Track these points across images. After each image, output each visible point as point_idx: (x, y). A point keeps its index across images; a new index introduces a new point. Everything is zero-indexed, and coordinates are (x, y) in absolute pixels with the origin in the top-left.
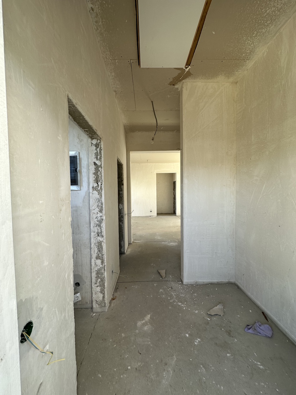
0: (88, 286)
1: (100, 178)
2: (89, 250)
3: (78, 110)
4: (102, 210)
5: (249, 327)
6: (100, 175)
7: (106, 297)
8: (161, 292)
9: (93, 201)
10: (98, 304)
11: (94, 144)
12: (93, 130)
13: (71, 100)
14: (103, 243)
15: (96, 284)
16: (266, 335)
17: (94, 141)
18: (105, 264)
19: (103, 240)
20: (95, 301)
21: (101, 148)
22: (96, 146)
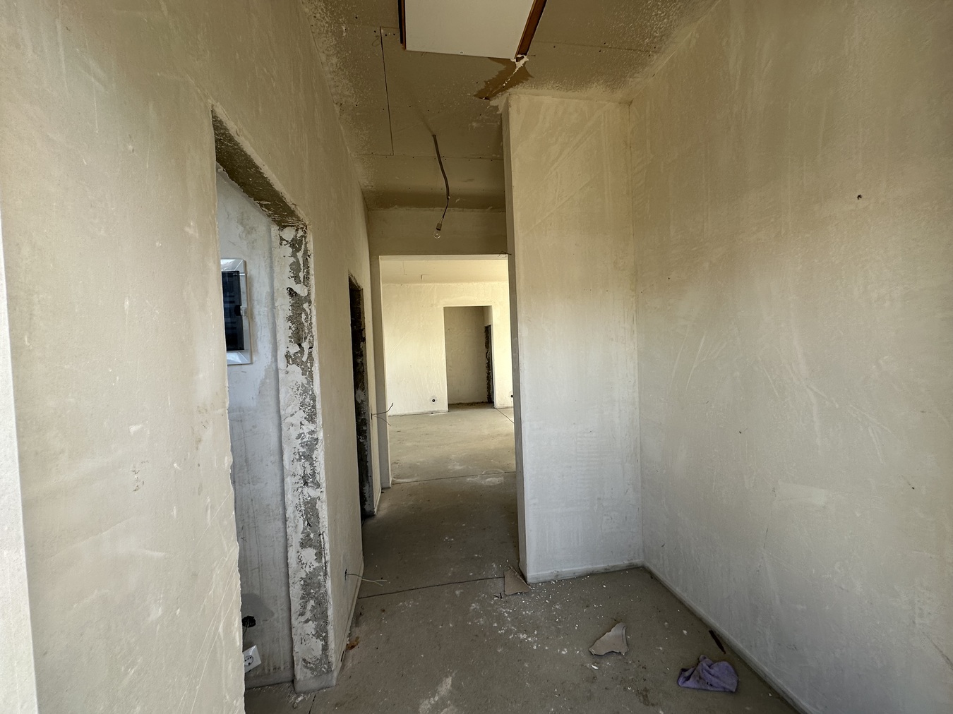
0: (278, 622)
1: (307, 331)
2: (280, 524)
3: (242, 151)
4: (315, 414)
5: (687, 674)
6: (306, 321)
7: (332, 646)
8: (474, 609)
9: (287, 392)
10: (311, 669)
11: (287, 241)
12: (285, 204)
13: (221, 122)
14: (319, 503)
15: (302, 614)
16: (724, 688)
17: (289, 234)
18: (328, 558)
19: (319, 494)
20: (301, 659)
21: (306, 251)
22: (293, 246)
